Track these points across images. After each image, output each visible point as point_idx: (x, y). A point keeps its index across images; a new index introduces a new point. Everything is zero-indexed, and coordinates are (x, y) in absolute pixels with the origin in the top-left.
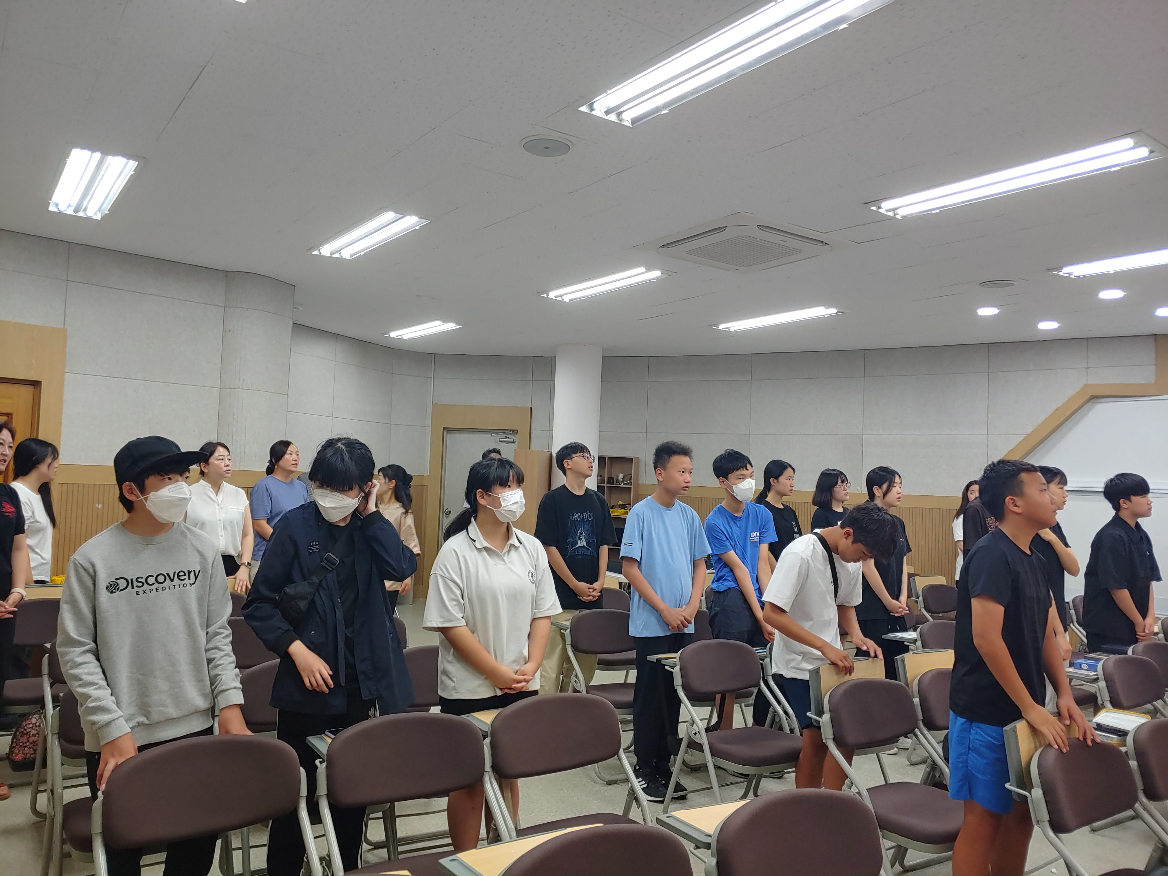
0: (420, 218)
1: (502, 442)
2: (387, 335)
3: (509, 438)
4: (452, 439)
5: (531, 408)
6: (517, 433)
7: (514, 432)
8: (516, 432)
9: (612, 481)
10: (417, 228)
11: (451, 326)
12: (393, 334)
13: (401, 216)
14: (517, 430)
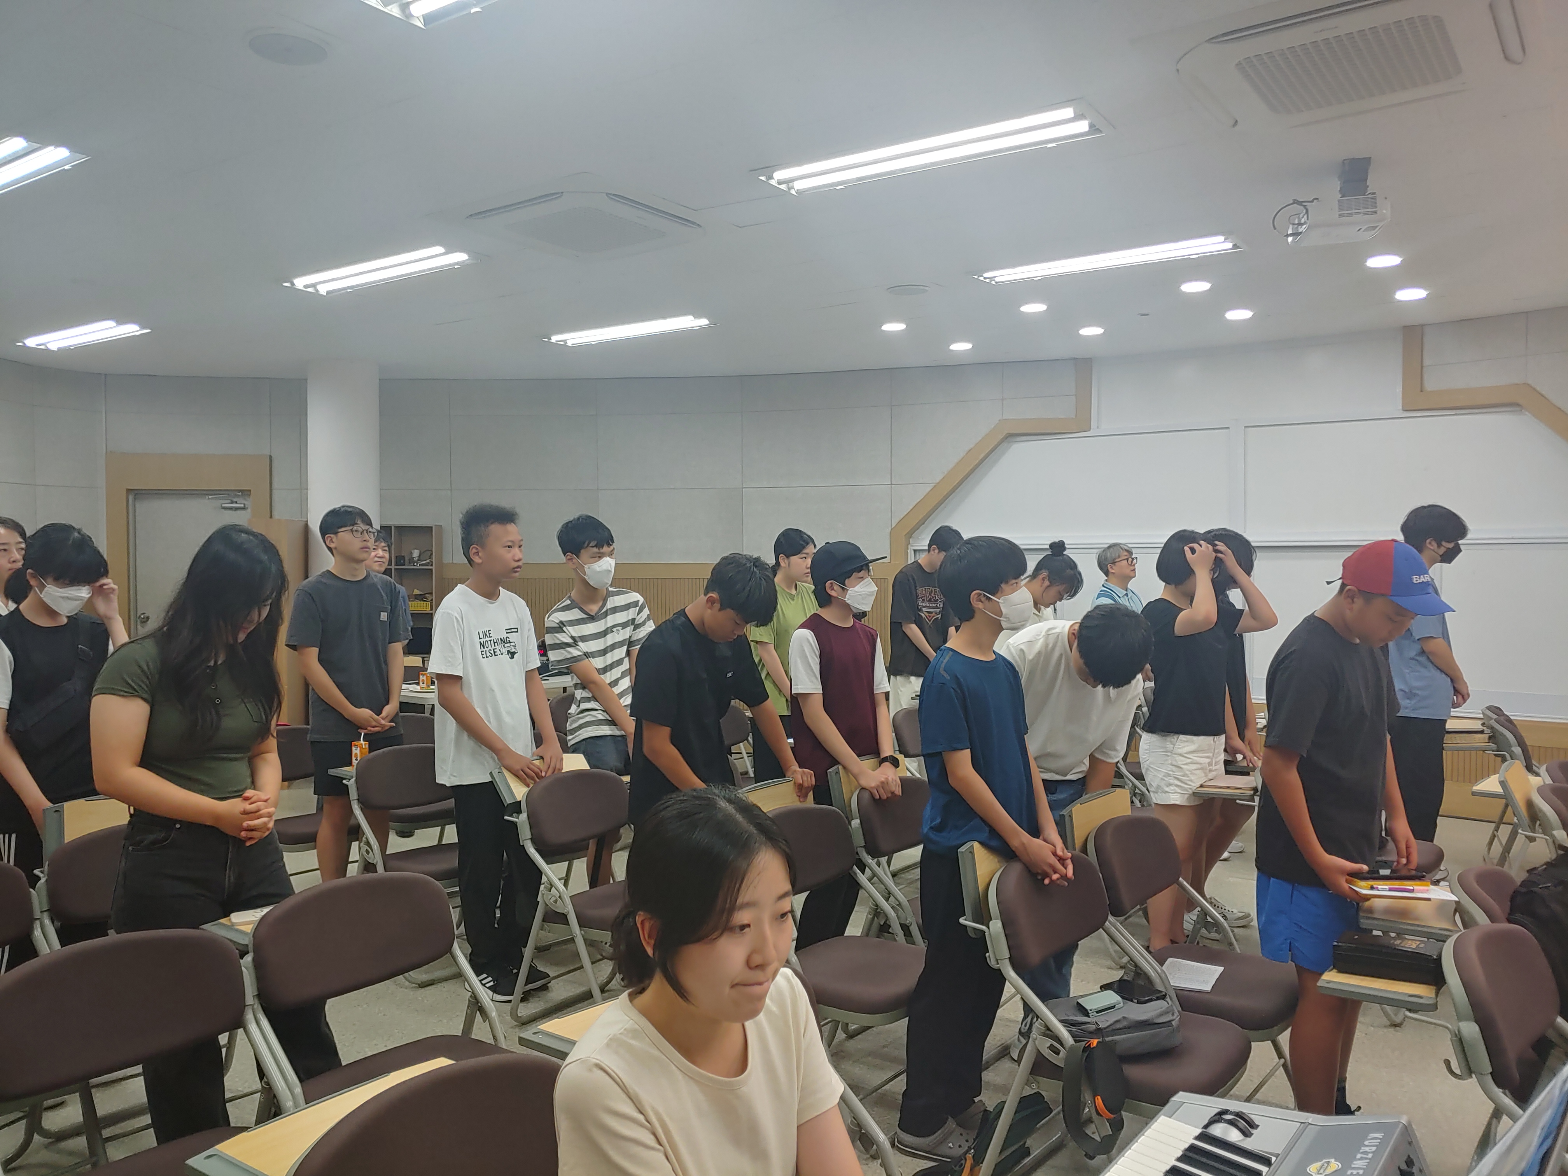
0: (71, 150)
1: (226, 508)
2: (20, 344)
3: (236, 503)
4: (144, 508)
5: (271, 457)
6: (249, 495)
7: (246, 493)
8: (249, 493)
9: (402, 561)
10: (67, 167)
11: (131, 329)
12: (32, 342)
13: (36, 145)
14: (250, 491)
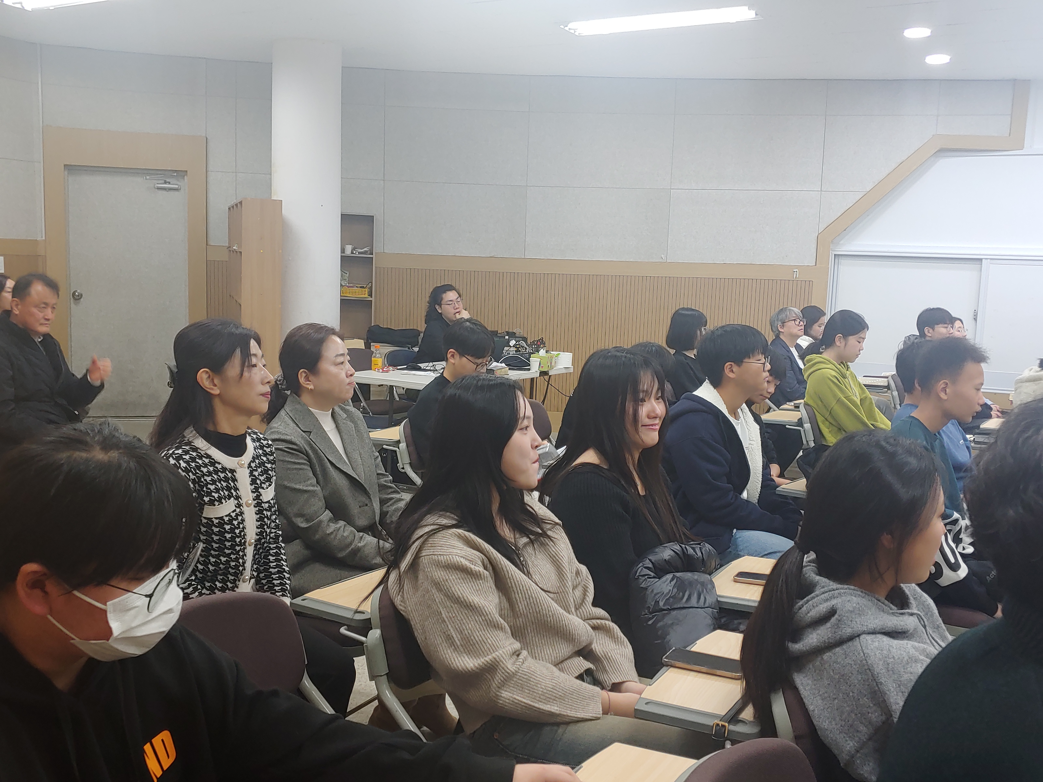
1: (159, 189)
3: (169, 183)
4: (80, 184)
5: (207, 139)
6: (184, 175)
7: (181, 174)
14: (187, 171)
